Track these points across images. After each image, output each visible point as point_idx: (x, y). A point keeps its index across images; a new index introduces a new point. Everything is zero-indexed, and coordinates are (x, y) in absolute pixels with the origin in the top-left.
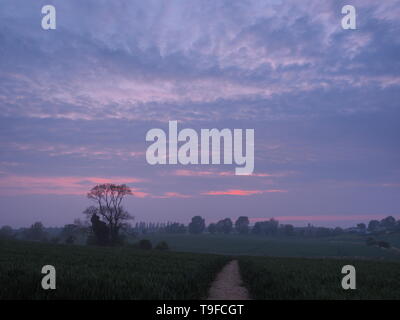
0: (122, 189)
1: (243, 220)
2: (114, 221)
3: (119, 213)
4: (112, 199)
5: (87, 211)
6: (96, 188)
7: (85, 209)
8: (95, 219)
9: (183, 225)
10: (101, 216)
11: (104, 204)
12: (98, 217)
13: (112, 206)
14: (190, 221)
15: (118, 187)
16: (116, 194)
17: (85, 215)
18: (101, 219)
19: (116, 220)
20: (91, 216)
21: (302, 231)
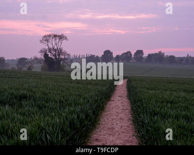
0: (61, 37)
1: (139, 52)
2: (58, 57)
3: (60, 52)
4: (56, 44)
5: (41, 51)
6: (45, 36)
7: (40, 50)
8: (46, 55)
9: (97, 56)
10: (49, 54)
11: (51, 46)
12: (48, 55)
13: (56, 48)
14: (103, 54)
15: (59, 36)
16: (58, 40)
17: (40, 54)
18: (49, 56)
19: (59, 56)
20: (43, 54)
21: (181, 59)
